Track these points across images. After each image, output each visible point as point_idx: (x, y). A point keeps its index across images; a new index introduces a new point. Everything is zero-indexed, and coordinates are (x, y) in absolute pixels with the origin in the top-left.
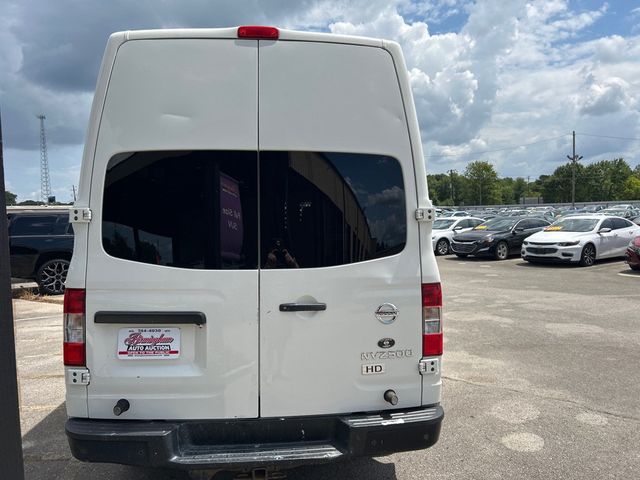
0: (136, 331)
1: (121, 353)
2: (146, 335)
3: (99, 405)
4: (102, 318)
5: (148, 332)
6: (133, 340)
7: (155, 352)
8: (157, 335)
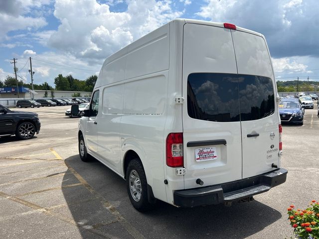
0: (201, 149)
1: (197, 159)
2: (205, 151)
3: (188, 183)
4: (190, 145)
5: (206, 149)
6: (201, 153)
7: (209, 157)
8: (209, 150)
